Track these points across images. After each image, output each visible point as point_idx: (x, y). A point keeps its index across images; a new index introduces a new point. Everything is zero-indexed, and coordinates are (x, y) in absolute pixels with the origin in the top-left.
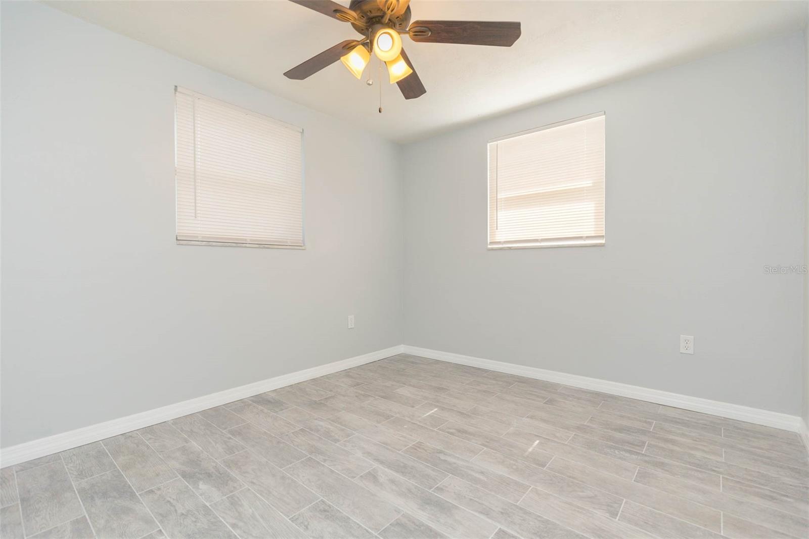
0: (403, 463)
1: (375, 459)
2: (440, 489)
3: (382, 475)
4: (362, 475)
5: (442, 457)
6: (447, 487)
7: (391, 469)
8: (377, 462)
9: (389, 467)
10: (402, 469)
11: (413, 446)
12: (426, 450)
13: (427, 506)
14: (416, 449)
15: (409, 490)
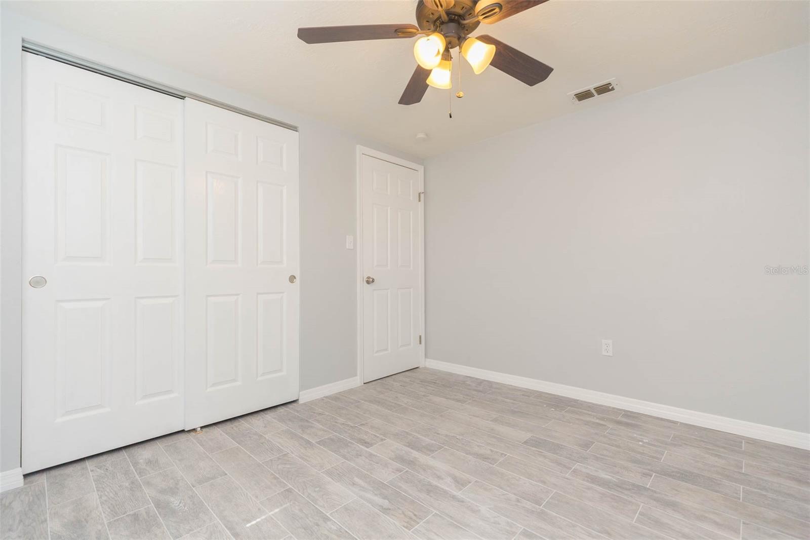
0: (431, 496)
1: (463, 502)
2: (399, 470)
3: (450, 484)
4: (470, 484)
5: (386, 503)
6: (393, 472)
7: (443, 489)
8: (459, 497)
9: (446, 492)
10: (430, 490)
11: (418, 520)
12: (403, 513)
13: (412, 460)
14: (415, 515)
15: (424, 470)
